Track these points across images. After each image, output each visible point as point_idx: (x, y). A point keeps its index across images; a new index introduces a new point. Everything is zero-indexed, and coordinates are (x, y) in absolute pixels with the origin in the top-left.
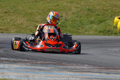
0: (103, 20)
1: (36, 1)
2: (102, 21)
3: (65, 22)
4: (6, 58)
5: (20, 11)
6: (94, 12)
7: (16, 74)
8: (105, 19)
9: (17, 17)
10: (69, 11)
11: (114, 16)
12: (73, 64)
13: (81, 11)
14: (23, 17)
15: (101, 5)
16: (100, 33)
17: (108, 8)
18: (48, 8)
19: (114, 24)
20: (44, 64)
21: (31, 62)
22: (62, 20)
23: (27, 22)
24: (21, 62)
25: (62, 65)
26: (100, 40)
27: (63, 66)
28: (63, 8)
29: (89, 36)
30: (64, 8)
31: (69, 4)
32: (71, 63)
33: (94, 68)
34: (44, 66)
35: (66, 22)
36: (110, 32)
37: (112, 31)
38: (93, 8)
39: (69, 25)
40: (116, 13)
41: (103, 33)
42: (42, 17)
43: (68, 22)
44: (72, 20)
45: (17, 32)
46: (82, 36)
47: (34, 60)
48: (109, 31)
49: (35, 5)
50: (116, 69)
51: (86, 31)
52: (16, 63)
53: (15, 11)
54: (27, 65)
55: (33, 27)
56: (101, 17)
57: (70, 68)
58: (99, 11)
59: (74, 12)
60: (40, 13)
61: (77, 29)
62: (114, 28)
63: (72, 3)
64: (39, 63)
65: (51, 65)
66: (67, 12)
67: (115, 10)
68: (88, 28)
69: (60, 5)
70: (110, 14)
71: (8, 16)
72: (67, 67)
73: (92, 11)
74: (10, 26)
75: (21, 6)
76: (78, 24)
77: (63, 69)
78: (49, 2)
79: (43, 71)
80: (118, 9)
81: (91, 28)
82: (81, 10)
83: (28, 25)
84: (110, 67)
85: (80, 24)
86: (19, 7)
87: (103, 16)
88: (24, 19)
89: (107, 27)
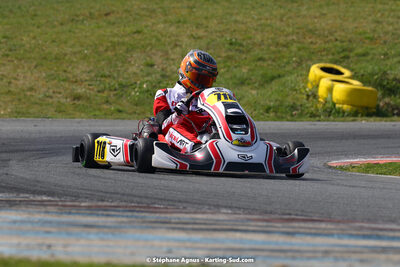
0: (275, 74)
1: (73, 20)
2: (273, 78)
3: (160, 83)
5: (25, 51)
6: (248, 51)
7: (15, 241)
8: (281, 72)
9: (18, 67)
10: (172, 49)
11: (309, 63)
12: (184, 208)
13: (207, 49)
14: (36, 67)
15: (268, 28)
16: (266, 114)
17: (290, 38)
18: (111, 39)
19: (309, 86)
20: (99, 208)
21: (60, 203)
22: (153, 76)
23: (47, 82)
24: (28, 203)
25: (152, 212)
27: (157, 215)
28: (154, 41)
30: (158, 40)
31: (172, 29)
32: (181, 206)
33: (249, 220)
34: (98, 215)
36: (298, 110)
37: (301, 105)
38: (244, 40)
40: (313, 53)
41: (276, 112)
42: (91, 68)
45: (19, 113)
47: (69, 198)
48: (293, 107)
49: (70, 31)
52: (14, 208)
53: (10, 50)
54: (47, 212)
55: (66, 98)
56: (268, 65)
57: (177, 221)
58: (263, 47)
60: (86, 55)
62: (307, 99)
63: (180, 24)
64: (85, 207)
65: (118, 211)
66: (167, 53)
67: (312, 43)
69: (146, 31)
70: (295, 56)
72: (168, 216)
73: (241, 48)
75: (29, 36)
77: (156, 222)
78: (114, 24)
79: (94, 230)
80: (319, 41)
82: (208, 44)
83: (51, 91)
84: (297, 215)
86: (22, 40)
87: (274, 64)
88: (37, 75)
89: (288, 95)
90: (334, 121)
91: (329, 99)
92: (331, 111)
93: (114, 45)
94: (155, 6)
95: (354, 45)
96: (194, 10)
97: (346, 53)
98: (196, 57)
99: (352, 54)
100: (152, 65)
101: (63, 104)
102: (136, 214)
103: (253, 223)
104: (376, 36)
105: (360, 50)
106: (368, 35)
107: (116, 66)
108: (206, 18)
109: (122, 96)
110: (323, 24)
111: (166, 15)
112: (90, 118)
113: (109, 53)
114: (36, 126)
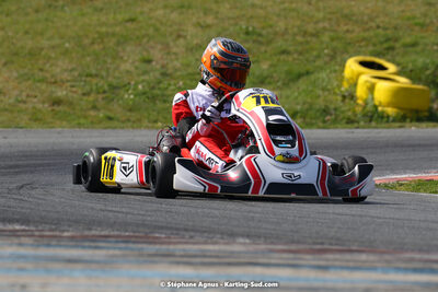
0: (303, 70)
1: (50, 6)
2: (300, 76)
3: (160, 82)
6: (269, 42)
8: (310, 67)
10: (174, 41)
11: (345, 56)
12: (191, 237)
14: (5, 64)
15: (295, 14)
17: (321, 25)
18: (98, 29)
19: (345, 86)
20: (85, 238)
21: (37, 233)
22: (151, 74)
23: (20, 83)
25: (151, 243)
27: (157, 247)
28: (151, 31)
30: (157, 30)
31: (174, 16)
32: (187, 235)
34: (84, 247)
35: (166, 83)
36: (331, 115)
37: (335, 109)
38: (263, 28)
40: (349, 44)
41: (304, 118)
42: (74, 66)
43: (172, 82)
44: (190, 74)
47: (48, 227)
48: (326, 111)
49: (47, 20)
54: (20, 245)
55: (44, 102)
56: (294, 59)
58: (286, 37)
59: (195, 42)
60: (67, 50)
62: (343, 101)
63: (184, 10)
64: (68, 237)
65: (110, 242)
66: (167, 46)
67: (348, 31)
69: (141, 18)
70: (327, 48)
72: (172, 247)
73: (260, 39)
77: (156, 255)
78: (102, 10)
79: (79, 266)
80: (357, 29)
83: (24, 94)
84: (331, 244)
87: (301, 57)
88: (6, 75)
89: (319, 96)
90: (376, 128)
91: (369, 101)
92: (374, 116)
93: (102, 37)
95: (401, 34)
97: (391, 44)
98: (221, 47)
99: (397, 45)
100: (149, 61)
101: (40, 111)
102: (131, 245)
103: (277, 255)
104: (428, 21)
105: (408, 40)
106: (417, 21)
107: (105, 62)
108: (216, 1)
109: (113, 100)
110: (362, 8)
112: (73, 127)
113: (96, 47)
114: (5, 138)
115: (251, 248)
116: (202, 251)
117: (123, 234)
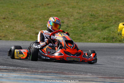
0: (107, 26)
1: (36, 6)
2: (106, 28)
3: (66, 29)
4: (5, 67)
5: (19, 17)
6: (98, 18)
8: (109, 25)
9: (16, 23)
10: (71, 17)
11: (119, 22)
12: (75, 73)
13: (83, 17)
14: (23, 23)
15: (104, 10)
16: (103, 40)
17: (112, 14)
18: (49, 13)
19: (119, 31)
20: (45, 72)
21: (31, 71)
22: (64, 26)
23: (27, 28)
24: (20, 70)
25: (63, 74)
26: (103, 47)
27: (65, 75)
28: (64, 14)
29: (92, 43)
30: (66, 14)
31: (71, 10)
32: (74, 72)
33: (98, 77)
34: (44, 75)
35: (68, 29)
36: (114, 39)
37: (116, 37)
38: (96, 14)
39: (71, 32)
40: (120, 19)
41: (107, 40)
42: (42, 23)
43: (70, 29)
44: (74, 27)
45: (16, 39)
46: (85, 43)
47: (34, 69)
48: (113, 38)
49: (35, 10)
50: (120, 78)
51: (89, 38)
52: (15, 72)
53: (14, 17)
54: (27, 74)
55: (33, 34)
56: (105, 23)
57: (72, 77)
58: (102, 17)
59: (76, 17)
60: (40, 19)
61: (79, 36)
62: (118, 35)
63: (74, 8)
64: (40, 72)
65: (52, 74)
66: (68, 18)
67: (120, 15)
68: (91, 34)
69: (61, 10)
70: (114, 20)
71: (7, 22)
72: (69, 76)
73: (95, 17)
74: (9, 33)
75: (20, 12)
76: (80, 31)
77: (65, 78)
78: (50, 8)
80: (122, 15)
81: (94, 35)
82: (83, 15)
83: (28, 31)
84: (115, 76)
85: (82, 30)
86: (18, 13)
88: (23, 26)
89: (111, 34)
94: (65, 2)
96: (79, 3)
101: (32, 36)
102: (58, 75)
103: (99, 79)
108: (83, 6)
111: (68, 5)
114: (22, 43)
115: (92, 76)
116: (78, 77)
117: (55, 71)
